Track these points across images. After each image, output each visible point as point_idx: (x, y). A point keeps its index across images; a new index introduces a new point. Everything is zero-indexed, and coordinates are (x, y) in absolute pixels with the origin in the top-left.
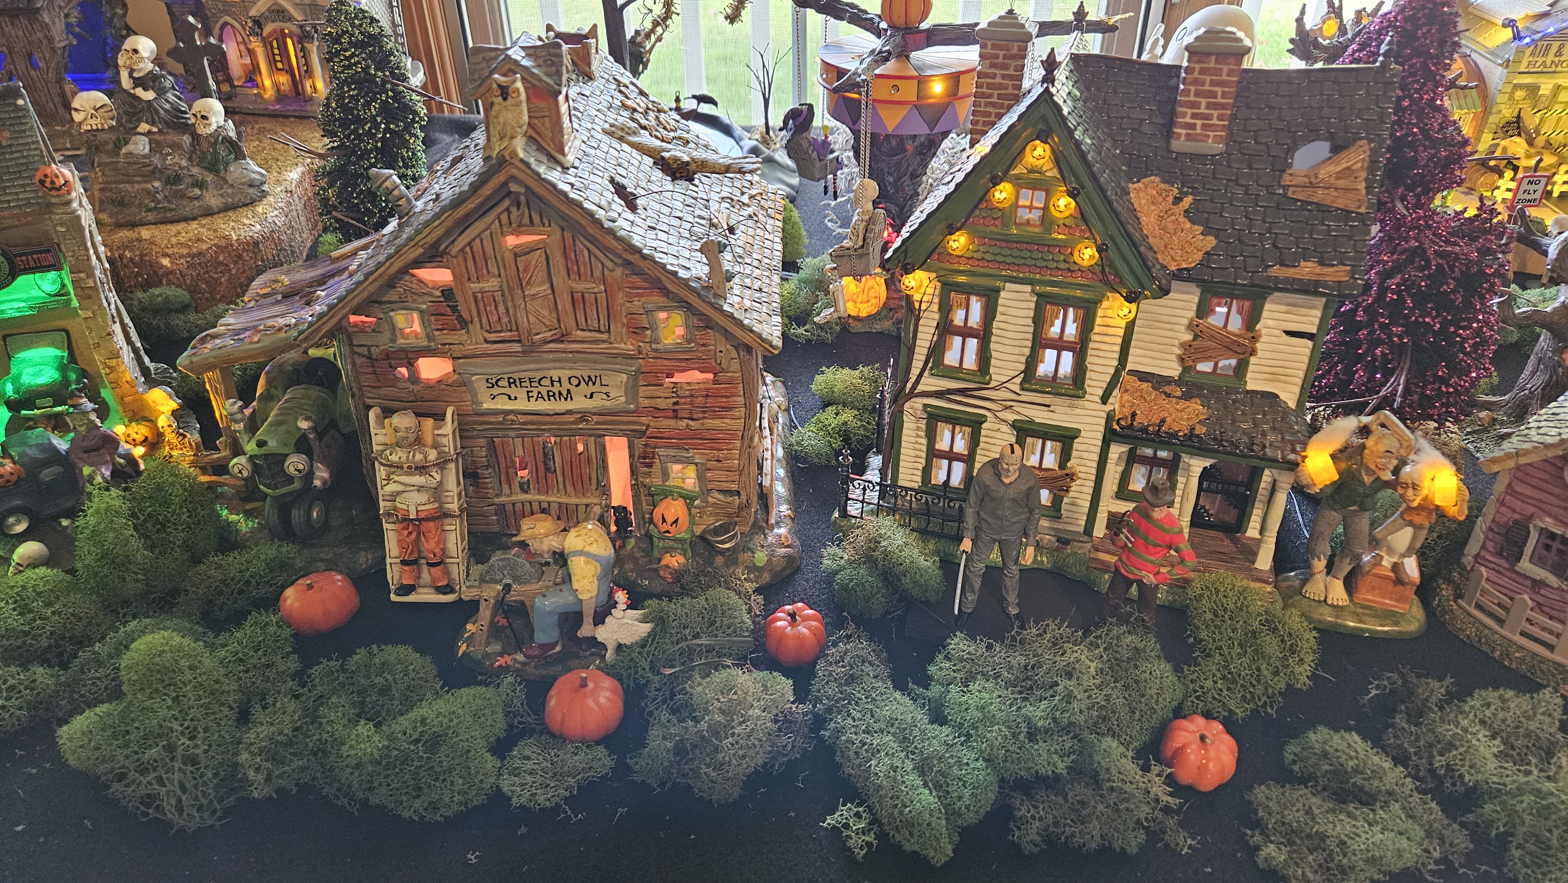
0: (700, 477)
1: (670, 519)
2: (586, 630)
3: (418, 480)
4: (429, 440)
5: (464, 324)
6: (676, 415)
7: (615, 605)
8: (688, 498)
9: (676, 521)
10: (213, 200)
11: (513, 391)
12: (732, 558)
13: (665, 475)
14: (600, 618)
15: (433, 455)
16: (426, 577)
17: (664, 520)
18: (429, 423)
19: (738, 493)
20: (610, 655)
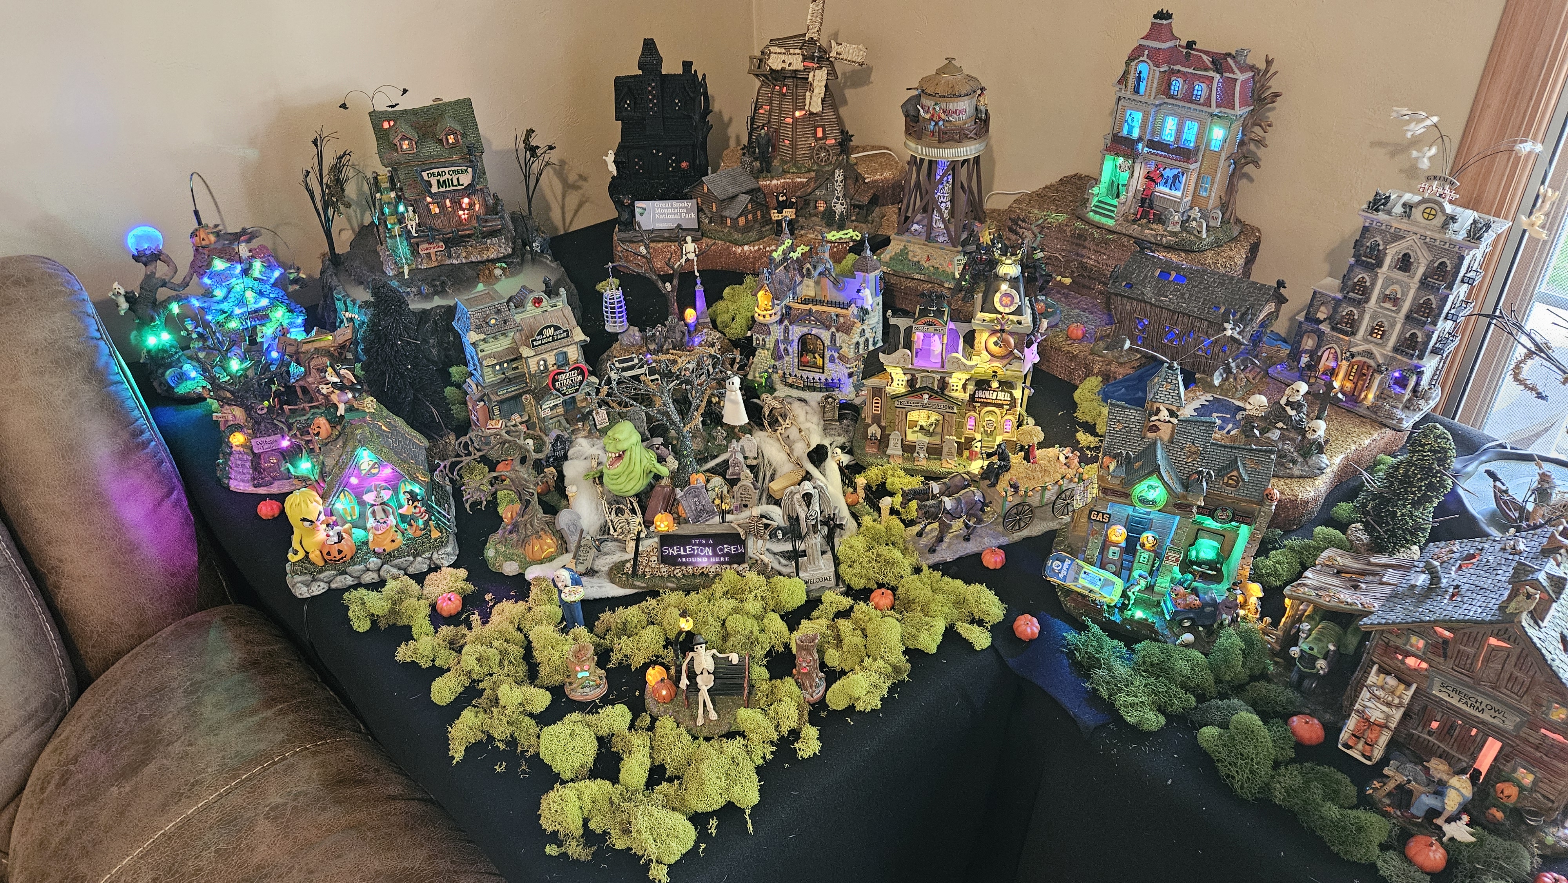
0: (1534, 783)
1: (1506, 793)
2: (1439, 821)
3: (1385, 709)
4: (1398, 693)
5: (1445, 656)
6: (1537, 748)
7: (1460, 819)
8: (1521, 788)
9: (1509, 797)
10: (1296, 471)
11: (1452, 694)
12: (1532, 830)
13: (1514, 770)
14: (1449, 821)
15: (1396, 701)
16: (1360, 746)
17: (1502, 792)
18: (1402, 687)
19: (1553, 802)
20: (1445, 839)
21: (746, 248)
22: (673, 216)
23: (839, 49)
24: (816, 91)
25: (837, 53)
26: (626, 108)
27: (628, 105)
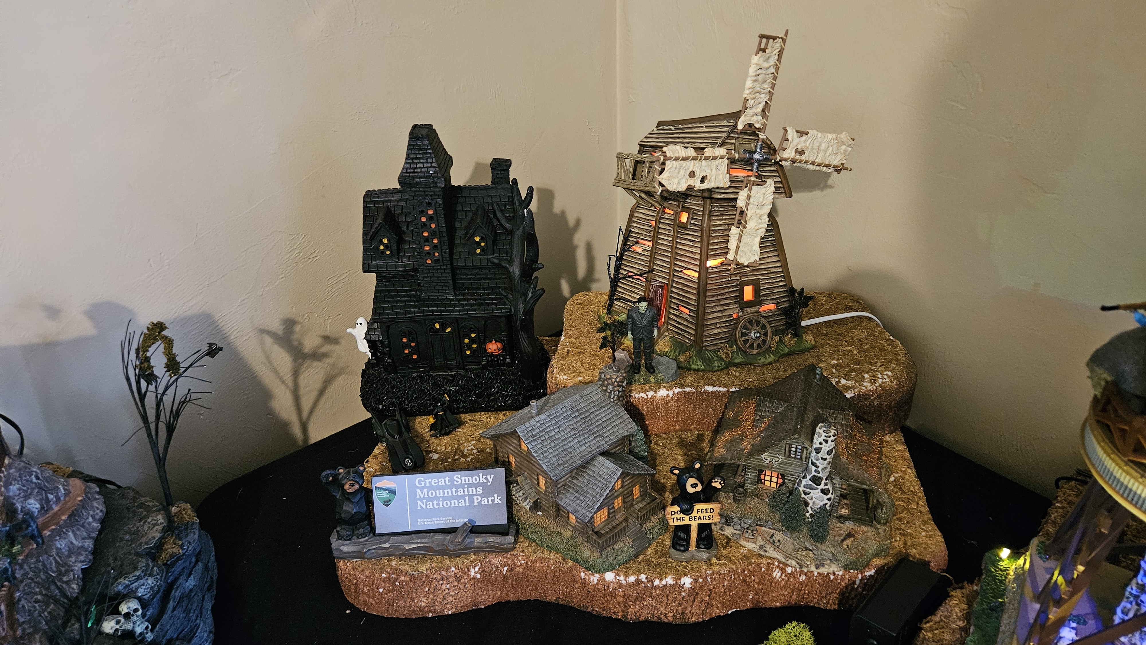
21: (610, 576)
22: (454, 503)
23: (801, 143)
24: (751, 225)
25: (797, 152)
26: (383, 252)
27: (386, 246)
